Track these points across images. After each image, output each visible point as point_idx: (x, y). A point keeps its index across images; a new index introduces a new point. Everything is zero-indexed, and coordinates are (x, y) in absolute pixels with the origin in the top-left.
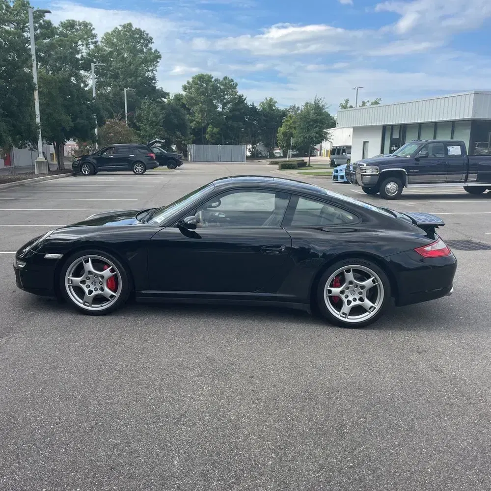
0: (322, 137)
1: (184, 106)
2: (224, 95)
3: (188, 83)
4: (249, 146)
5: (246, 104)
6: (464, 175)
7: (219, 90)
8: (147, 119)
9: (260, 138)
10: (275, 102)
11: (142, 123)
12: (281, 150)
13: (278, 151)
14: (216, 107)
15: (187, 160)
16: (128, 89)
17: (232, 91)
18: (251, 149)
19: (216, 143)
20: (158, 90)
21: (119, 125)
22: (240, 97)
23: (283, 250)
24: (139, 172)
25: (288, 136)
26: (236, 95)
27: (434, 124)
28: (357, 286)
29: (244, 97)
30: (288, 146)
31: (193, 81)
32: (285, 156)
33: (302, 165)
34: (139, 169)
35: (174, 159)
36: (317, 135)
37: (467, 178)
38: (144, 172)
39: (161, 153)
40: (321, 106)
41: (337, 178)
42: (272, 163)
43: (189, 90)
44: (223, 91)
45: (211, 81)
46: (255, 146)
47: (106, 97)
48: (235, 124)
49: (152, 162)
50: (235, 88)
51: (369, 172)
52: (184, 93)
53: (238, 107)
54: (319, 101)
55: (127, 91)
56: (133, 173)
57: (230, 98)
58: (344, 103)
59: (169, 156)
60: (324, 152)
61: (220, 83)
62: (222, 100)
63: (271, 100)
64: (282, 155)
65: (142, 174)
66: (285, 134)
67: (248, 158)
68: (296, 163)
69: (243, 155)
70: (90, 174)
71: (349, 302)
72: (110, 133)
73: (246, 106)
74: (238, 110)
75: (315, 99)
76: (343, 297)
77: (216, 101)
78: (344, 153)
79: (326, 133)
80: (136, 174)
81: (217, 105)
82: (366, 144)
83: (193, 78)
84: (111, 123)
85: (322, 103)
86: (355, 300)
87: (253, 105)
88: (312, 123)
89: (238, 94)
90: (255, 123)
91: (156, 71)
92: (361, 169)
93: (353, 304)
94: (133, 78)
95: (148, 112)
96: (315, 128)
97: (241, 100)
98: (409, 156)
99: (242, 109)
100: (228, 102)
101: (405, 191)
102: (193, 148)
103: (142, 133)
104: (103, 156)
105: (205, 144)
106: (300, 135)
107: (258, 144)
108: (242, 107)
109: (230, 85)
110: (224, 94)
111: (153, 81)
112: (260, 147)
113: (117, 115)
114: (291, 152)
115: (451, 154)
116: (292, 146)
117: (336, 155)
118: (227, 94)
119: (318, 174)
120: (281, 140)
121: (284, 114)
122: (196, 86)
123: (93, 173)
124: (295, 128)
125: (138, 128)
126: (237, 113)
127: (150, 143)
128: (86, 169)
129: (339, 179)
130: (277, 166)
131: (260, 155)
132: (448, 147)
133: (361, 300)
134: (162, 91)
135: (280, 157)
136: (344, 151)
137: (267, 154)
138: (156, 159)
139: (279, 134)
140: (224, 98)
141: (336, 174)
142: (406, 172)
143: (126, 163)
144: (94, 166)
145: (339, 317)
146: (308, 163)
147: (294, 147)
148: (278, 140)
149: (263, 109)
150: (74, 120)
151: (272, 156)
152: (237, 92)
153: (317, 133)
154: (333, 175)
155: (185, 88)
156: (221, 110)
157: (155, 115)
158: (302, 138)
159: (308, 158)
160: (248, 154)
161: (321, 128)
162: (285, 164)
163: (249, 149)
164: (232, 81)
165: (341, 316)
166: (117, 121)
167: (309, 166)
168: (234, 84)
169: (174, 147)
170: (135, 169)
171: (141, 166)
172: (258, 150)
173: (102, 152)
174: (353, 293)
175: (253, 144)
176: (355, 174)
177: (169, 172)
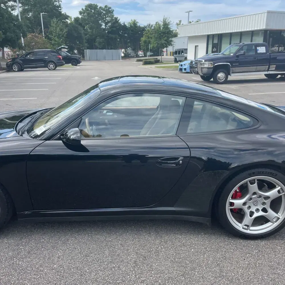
0: (169, 43)
1: (80, 24)
2: (106, 18)
3: (82, 9)
4: (123, 50)
5: (120, 23)
6: (267, 66)
7: (103, 14)
8: (55, 33)
9: (129, 44)
10: (137, 22)
11: (52, 35)
12: (143, 52)
13: (141, 53)
14: (101, 25)
15: (84, 60)
16: (43, 13)
17: (111, 15)
18: (124, 52)
19: (102, 49)
20: (63, 14)
21: (37, 37)
22: (116, 18)
23: (181, 162)
24: (51, 68)
25: (147, 43)
26: (113, 17)
27: (240, 33)
28: (260, 196)
29: (118, 19)
30: (147, 50)
31: (85, 8)
32: (145, 56)
33: (157, 62)
34: (52, 67)
35: (76, 59)
36: (166, 42)
37: (269, 68)
38: (56, 68)
39: (66, 55)
40: (167, 23)
41: (182, 70)
42: (138, 61)
43: (83, 14)
44: (105, 15)
45: (97, 8)
46: (127, 50)
47: (29, 19)
48: (113, 36)
49: (60, 61)
50: (112, 13)
51: (206, 66)
52: (80, 17)
53: (115, 25)
54: (166, 20)
55: (42, 14)
56: (48, 69)
57: (110, 19)
58: (178, 22)
59: (73, 57)
60: (169, 53)
61: (102, 9)
62: (104, 21)
63: (135, 21)
64: (143, 55)
65: (54, 70)
66: (145, 42)
67: (122, 57)
68: (153, 60)
69: (120, 56)
70: (19, 71)
71: (252, 214)
72: (32, 43)
73: (120, 24)
74: (115, 27)
75: (164, 18)
76: (245, 208)
77: (101, 21)
78: (183, 54)
79: (171, 41)
80: (50, 70)
81: (101, 24)
82: (197, 47)
83: (85, 6)
84: (32, 36)
85: (168, 21)
86: (257, 210)
87: (124, 24)
88: (162, 34)
89: (115, 17)
90: (126, 35)
91: (61, 2)
92: (201, 64)
93: (256, 215)
94: (46, 6)
95: (56, 28)
96: (165, 37)
97: (116, 21)
98: (232, 54)
99: (117, 26)
100: (109, 22)
101: (230, 78)
102: (88, 51)
103: (53, 42)
104: (27, 58)
105: (95, 49)
106: (155, 42)
107: (128, 49)
108: (117, 25)
109: (109, 11)
110: (106, 16)
111: (60, 8)
112: (129, 50)
113: (37, 31)
114: (149, 54)
115: (259, 52)
116: (150, 49)
117: (178, 55)
118: (108, 17)
119: (169, 67)
120: (143, 46)
121: (143, 29)
122: (87, 11)
123: (21, 70)
124: (151, 38)
125: (50, 39)
126: (114, 29)
127: (58, 48)
128: (15, 67)
129: (183, 71)
130: (141, 63)
131: (130, 56)
132: (257, 48)
133: (264, 210)
134: (66, 15)
135: (142, 57)
136: (182, 52)
137: (134, 56)
138: (62, 60)
139: (141, 42)
140: (106, 20)
141: (181, 67)
142: (230, 65)
143: (43, 63)
144: (21, 66)
145: (241, 229)
146: (160, 60)
147: (151, 51)
148: (141, 46)
149: (131, 26)
150: (4, 33)
151: (137, 56)
152: (114, 15)
153: (165, 41)
154: (179, 68)
155: (81, 13)
156: (104, 27)
157: (61, 30)
158: (157, 44)
159: (160, 57)
160: (123, 55)
161: (168, 38)
162: (146, 61)
163: (123, 52)
164: (110, 8)
165: (243, 228)
166: (37, 35)
167: (161, 62)
168: (111, 10)
169: (76, 52)
170: (49, 67)
171: (53, 64)
172: (128, 53)
173: (27, 55)
174: (255, 204)
175: (125, 49)
176: (197, 68)
177: (72, 68)
